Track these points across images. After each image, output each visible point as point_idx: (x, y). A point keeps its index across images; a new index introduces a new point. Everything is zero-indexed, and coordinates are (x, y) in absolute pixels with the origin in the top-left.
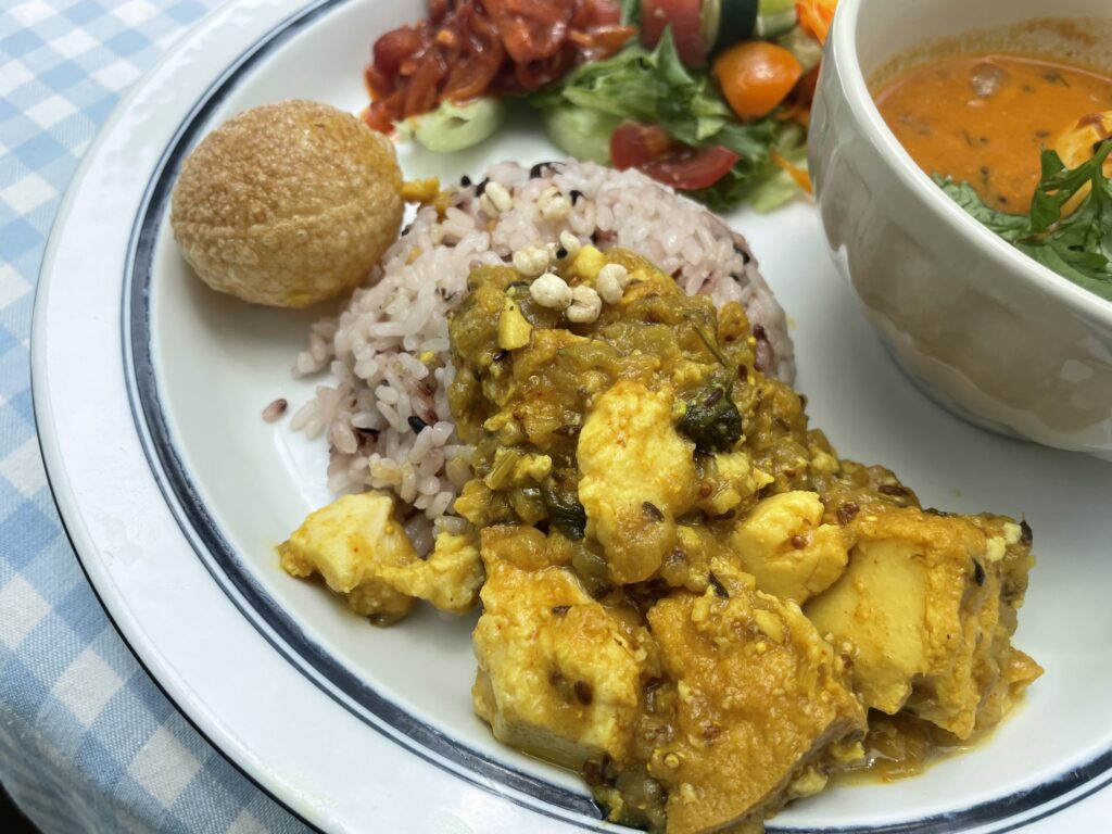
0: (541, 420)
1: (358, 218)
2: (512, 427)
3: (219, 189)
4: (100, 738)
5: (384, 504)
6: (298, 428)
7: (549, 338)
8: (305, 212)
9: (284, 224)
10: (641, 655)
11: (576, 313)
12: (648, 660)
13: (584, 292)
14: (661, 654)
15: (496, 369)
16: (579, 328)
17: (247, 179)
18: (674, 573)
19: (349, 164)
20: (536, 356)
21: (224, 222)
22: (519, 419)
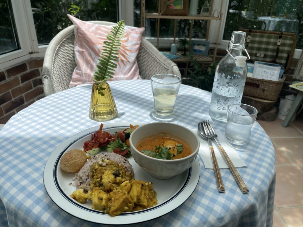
0: (99, 176)
1: (81, 160)
2: (96, 177)
3: (66, 158)
4: (47, 222)
5: (83, 190)
6: (73, 186)
7: (100, 168)
8: (75, 160)
9: (73, 161)
10: (108, 196)
11: (103, 165)
12: (109, 197)
13: (104, 163)
14: (111, 196)
15: (95, 171)
16: (104, 167)
17: (69, 157)
18: (112, 188)
19: (81, 154)
20: (99, 169)
21: (66, 162)
22: (97, 176)
